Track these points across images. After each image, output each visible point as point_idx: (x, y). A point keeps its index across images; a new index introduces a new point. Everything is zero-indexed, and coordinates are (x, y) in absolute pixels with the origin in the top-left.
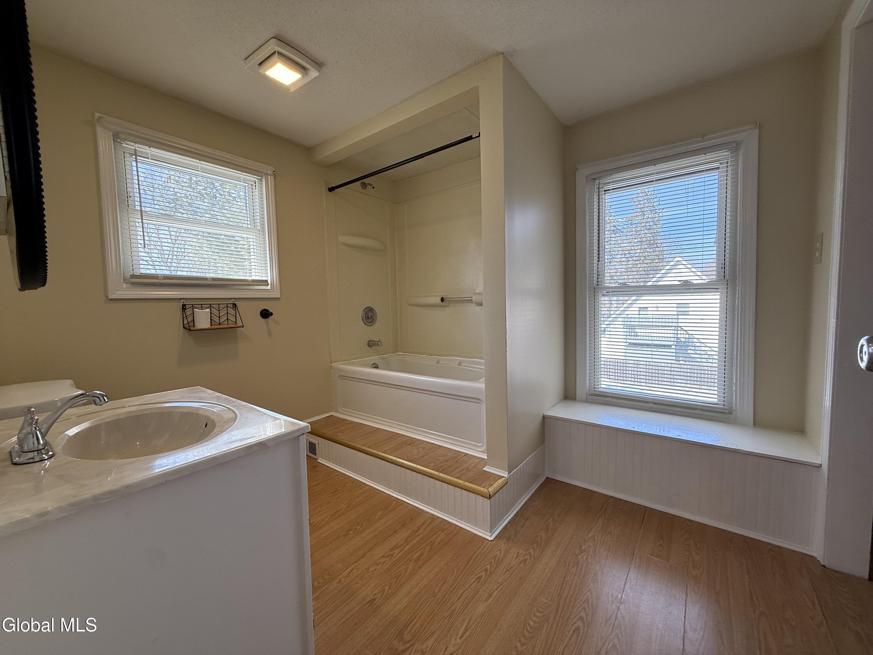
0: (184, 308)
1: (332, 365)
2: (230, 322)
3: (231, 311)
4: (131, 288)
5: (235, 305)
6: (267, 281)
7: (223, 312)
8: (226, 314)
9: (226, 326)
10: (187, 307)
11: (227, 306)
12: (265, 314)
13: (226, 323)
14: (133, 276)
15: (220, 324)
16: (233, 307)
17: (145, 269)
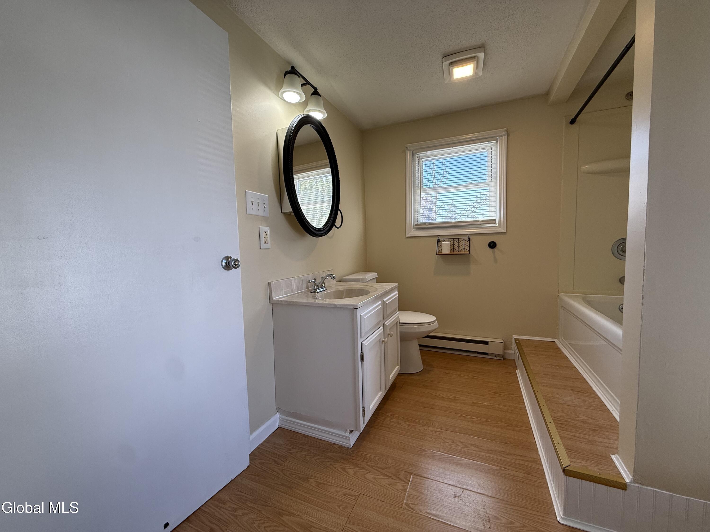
0: (439, 241)
1: (559, 294)
2: (465, 250)
3: (467, 243)
4: (415, 231)
5: (469, 238)
6: (495, 220)
7: (462, 243)
8: (463, 245)
9: (463, 253)
10: (440, 240)
11: (464, 240)
12: (492, 245)
13: (463, 251)
14: (416, 225)
15: (459, 251)
16: (468, 240)
17: (422, 220)
